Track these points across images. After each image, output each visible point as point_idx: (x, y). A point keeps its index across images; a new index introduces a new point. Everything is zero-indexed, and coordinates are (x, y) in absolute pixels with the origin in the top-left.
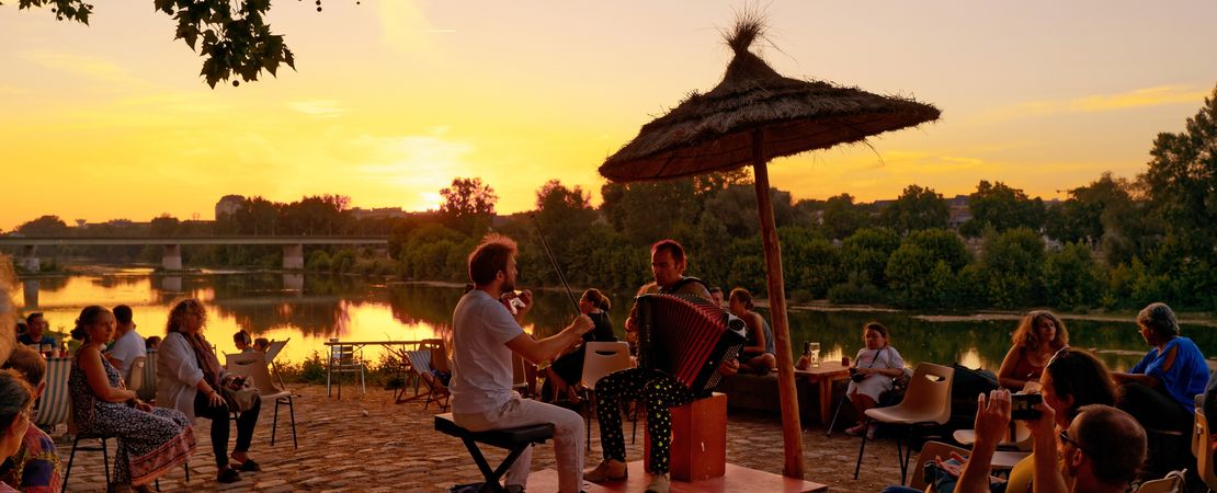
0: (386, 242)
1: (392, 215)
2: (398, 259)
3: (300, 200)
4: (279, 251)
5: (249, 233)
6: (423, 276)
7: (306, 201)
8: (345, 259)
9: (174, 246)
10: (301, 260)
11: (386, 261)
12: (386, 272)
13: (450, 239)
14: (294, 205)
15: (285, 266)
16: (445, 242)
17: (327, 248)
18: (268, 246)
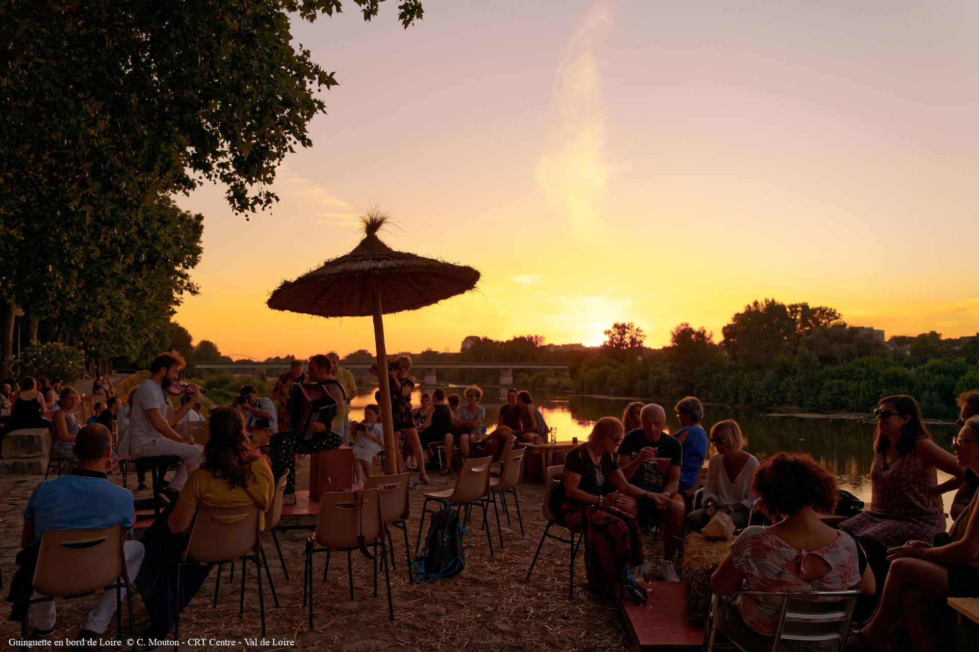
0: (566, 367)
1: (575, 349)
2: (574, 379)
3: (512, 339)
4: (497, 373)
5: (479, 361)
6: (591, 392)
7: (516, 340)
8: (539, 379)
9: (432, 369)
10: (511, 379)
11: (566, 380)
12: (566, 388)
13: (609, 365)
14: (508, 342)
15: (501, 383)
16: (606, 367)
17: (529, 372)
18: (491, 370)
